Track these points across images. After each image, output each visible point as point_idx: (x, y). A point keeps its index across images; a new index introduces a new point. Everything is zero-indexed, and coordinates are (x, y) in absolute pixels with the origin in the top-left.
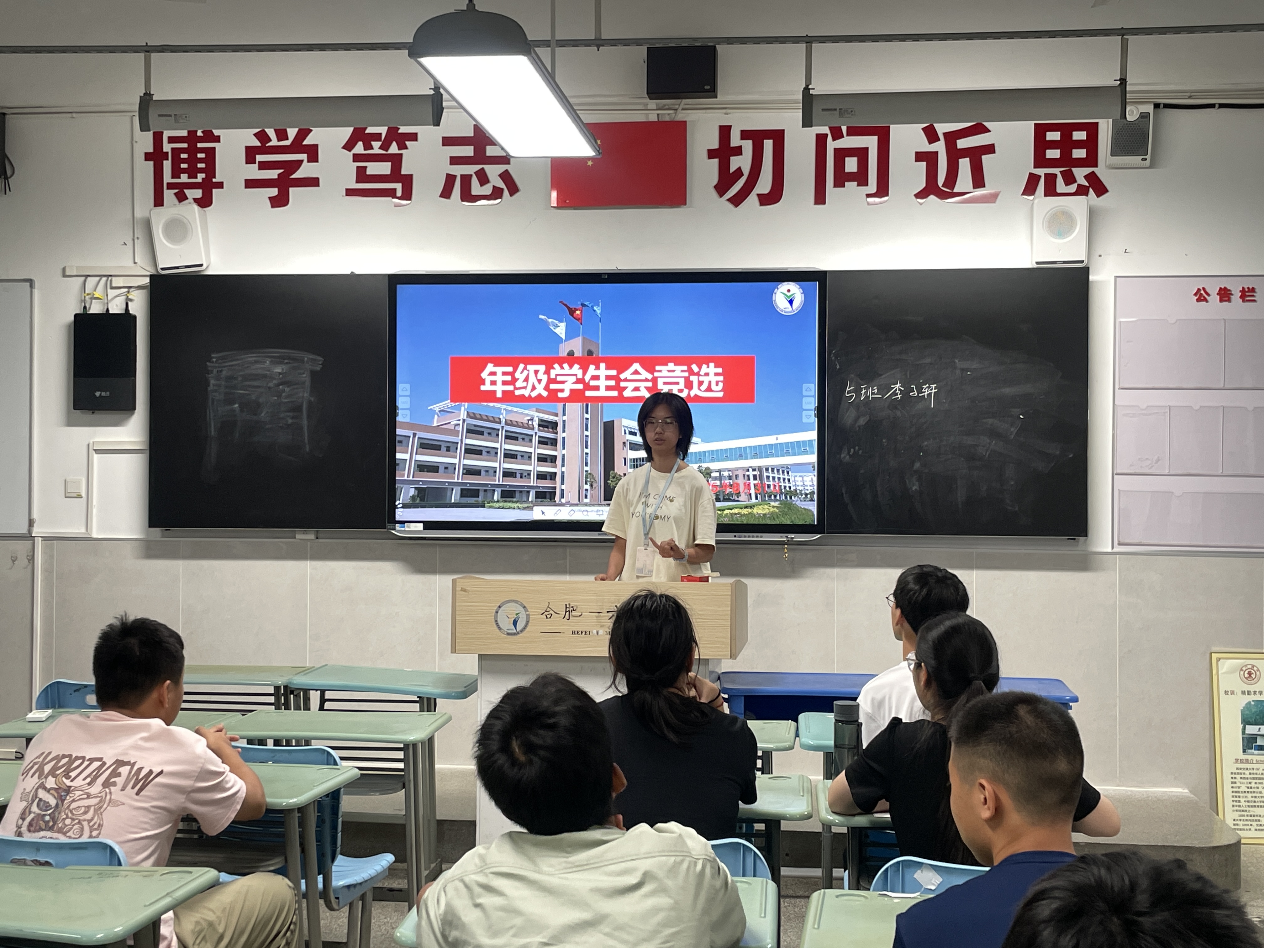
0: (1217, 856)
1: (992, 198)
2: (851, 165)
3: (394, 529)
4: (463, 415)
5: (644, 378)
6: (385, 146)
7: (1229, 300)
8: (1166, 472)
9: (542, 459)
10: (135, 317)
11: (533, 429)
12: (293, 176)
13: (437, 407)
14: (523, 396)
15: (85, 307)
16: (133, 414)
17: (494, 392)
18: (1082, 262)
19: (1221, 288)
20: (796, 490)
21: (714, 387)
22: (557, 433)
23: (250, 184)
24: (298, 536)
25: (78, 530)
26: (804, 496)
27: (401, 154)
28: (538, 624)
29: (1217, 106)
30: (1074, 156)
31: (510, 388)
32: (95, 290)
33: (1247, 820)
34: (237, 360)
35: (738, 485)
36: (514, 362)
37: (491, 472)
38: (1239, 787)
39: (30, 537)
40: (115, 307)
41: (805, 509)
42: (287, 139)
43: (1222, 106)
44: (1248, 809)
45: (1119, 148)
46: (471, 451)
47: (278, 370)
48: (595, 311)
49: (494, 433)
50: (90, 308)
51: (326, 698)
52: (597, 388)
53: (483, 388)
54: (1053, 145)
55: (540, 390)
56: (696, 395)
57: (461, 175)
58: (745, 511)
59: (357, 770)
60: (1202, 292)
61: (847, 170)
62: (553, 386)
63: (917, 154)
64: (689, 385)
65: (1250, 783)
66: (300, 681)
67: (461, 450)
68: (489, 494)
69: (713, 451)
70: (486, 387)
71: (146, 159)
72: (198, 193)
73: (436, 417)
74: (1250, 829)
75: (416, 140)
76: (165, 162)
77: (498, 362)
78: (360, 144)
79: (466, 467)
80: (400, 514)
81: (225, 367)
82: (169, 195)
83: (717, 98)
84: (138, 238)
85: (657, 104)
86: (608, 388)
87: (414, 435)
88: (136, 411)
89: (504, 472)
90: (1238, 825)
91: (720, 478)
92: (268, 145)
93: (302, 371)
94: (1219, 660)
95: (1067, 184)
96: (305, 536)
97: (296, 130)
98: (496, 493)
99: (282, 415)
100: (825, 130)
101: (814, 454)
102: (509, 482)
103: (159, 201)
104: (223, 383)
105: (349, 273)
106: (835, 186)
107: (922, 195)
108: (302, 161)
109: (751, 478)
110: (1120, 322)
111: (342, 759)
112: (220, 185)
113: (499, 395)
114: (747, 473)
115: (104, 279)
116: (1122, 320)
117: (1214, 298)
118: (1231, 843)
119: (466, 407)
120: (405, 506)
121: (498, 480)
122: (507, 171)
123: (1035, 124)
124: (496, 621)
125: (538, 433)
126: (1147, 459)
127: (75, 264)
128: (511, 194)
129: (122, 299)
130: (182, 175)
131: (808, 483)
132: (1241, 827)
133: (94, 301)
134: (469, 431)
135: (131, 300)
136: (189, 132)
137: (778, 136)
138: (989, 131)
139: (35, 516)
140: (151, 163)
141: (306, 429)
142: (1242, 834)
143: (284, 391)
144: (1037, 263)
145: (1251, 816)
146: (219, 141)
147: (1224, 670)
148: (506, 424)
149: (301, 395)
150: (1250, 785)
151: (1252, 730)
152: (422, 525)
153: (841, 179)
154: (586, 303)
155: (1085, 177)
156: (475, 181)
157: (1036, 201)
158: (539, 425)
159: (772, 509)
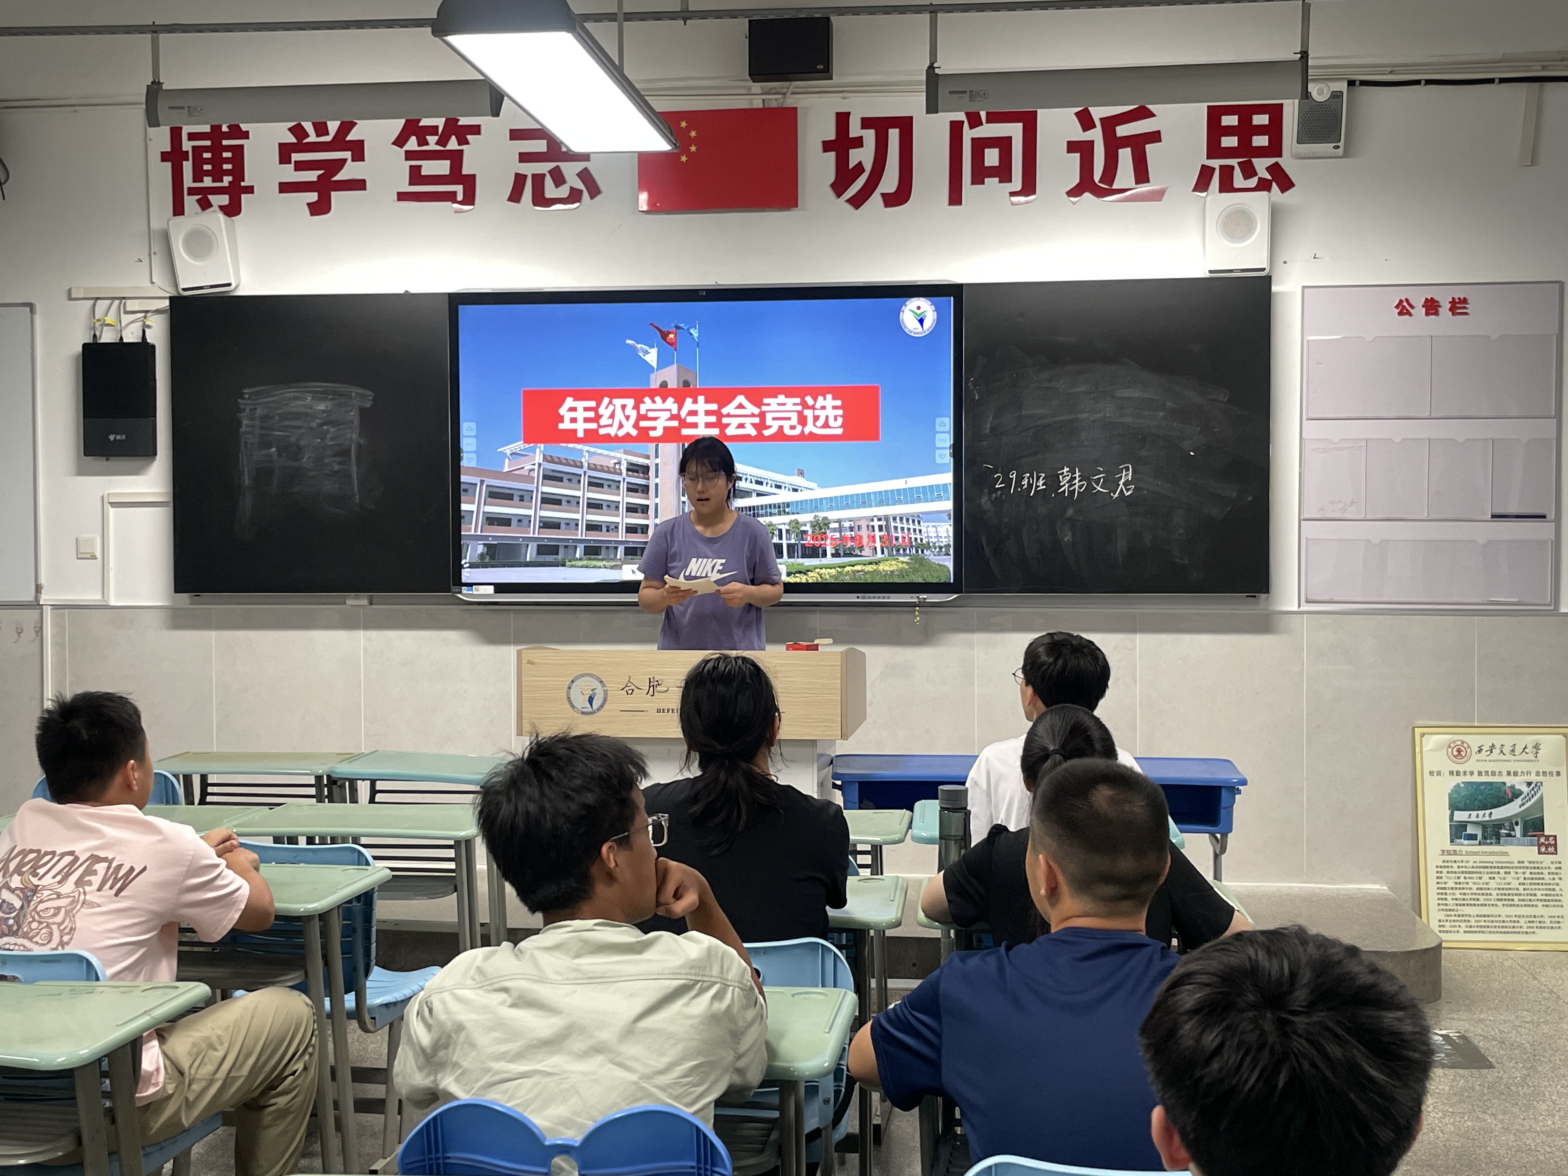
0: (1412, 962)
1: (1157, 196)
2: (992, 157)
3: (460, 593)
4: (539, 458)
5: (750, 413)
6: (443, 141)
7: (1436, 313)
8: (1362, 517)
9: (632, 509)
10: (153, 347)
11: (621, 474)
12: (335, 179)
13: (508, 450)
14: (609, 435)
15: (95, 336)
16: (154, 459)
17: (575, 431)
18: (1264, 269)
19: (1427, 299)
20: (928, 543)
21: (831, 422)
22: (648, 479)
23: (286, 188)
24: (348, 602)
25: (93, 596)
26: (938, 549)
27: (462, 151)
28: (618, 701)
29: (1423, 82)
30: (1254, 144)
31: (594, 426)
32: (106, 316)
33: (1454, 921)
34: (274, 396)
35: (861, 537)
36: (597, 396)
37: (573, 525)
38: (1445, 883)
39: (36, 605)
40: (130, 335)
41: (939, 565)
42: (328, 134)
43: (1429, 82)
44: (1455, 908)
45: (1307, 135)
46: (549, 501)
47: (321, 407)
48: (691, 334)
49: (575, 479)
50: (100, 336)
51: (377, 788)
52: (695, 425)
53: (561, 426)
54: (1229, 131)
55: (629, 428)
56: (811, 433)
57: (533, 175)
58: (869, 568)
59: (388, 871)
60: (1405, 304)
61: (987, 164)
62: (643, 424)
63: (1070, 144)
64: (802, 420)
65: (1459, 878)
66: (343, 769)
67: (537, 499)
68: (571, 551)
69: (831, 498)
70: (565, 425)
71: (163, 160)
72: (224, 200)
73: (507, 460)
74: (1458, 932)
75: (479, 133)
76: (185, 163)
77: (579, 396)
78: (413, 140)
79: (543, 519)
80: (467, 575)
81: (259, 404)
82: (190, 202)
83: (831, 79)
84: (155, 253)
85: (762, 88)
86: (708, 425)
87: (482, 482)
88: (158, 457)
89: (587, 525)
90: (1444, 926)
91: (840, 530)
92: (305, 141)
93: (350, 409)
94: (1423, 735)
95: (1246, 177)
96: (357, 602)
97: (338, 123)
98: (578, 550)
99: (327, 460)
100: (961, 116)
101: (949, 500)
102: (594, 536)
103: (178, 209)
104: (258, 423)
105: (402, 292)
106: (973, 183)
107: (1075, 192)
108: (346, 160)
109: (877, 529)
110: (1308, 341)
111: (375, 858)
112: (250, 190)
113: (580, 434)
114: (872, 523)
115: (117, 302)
116: (1311, 338)
117: (1419, 311)
118: (1429, 946)
119: (542, 449)
120: (472, 566)
121: (581, 534)
122: (586, 169)
123: (1209, 107)
124: (569, 698)
125: (626, 479)
126: (1339, 502)
127: (83, 284)
128: (592, 198)
129: (139, 325)
130: (205, 178)
131: (944, 534)
132: (1448, 929)
133: (105, 328)
134: (546, 477)
135: (149, 327)
136: (212, 127)
137: (905, 125)
138: (1154, 115)
139: (43, 580)
140: (169, 164)
141: (355, 475)
142: (1444, 936)
143: (328, 432)
144: (1211, 272)
145: (1459, 916)
146: (248, 138)
147: (1428, 748)
148: (589, 468)
149: (348, 436)
150: (1458, 881)
151: (1461, 816)
152: (492, 587)
153: (980, 174)
154: (681, 325)
155: (1267, 169)
156: (548, 181)
157: (1209, 198)
158: (628, 470)
159: (900, 565)
